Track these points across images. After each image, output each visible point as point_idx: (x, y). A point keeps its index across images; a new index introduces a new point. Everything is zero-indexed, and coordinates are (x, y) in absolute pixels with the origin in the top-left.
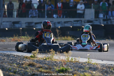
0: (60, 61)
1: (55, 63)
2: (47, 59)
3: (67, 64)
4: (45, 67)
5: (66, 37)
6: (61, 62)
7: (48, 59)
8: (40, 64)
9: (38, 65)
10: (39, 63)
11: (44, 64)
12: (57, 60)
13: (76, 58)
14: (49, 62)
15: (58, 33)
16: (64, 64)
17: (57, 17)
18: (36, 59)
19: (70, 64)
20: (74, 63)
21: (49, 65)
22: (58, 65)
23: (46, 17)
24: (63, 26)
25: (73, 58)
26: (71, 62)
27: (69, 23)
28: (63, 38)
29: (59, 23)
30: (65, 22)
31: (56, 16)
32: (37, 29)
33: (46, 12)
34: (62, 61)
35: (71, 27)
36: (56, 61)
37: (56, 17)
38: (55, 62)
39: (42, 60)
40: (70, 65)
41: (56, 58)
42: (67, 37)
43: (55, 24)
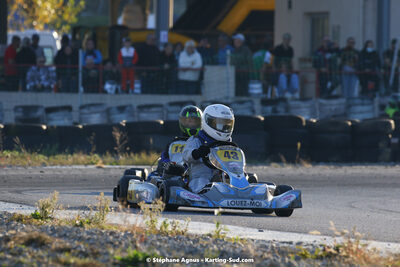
0: (126, 232)
1: (111, 238)
2: (86, 226)
3: (149, 241)
4: (79, 249)
5: (144, 156)
6: (132, 234)
7: (89, 223)
8: (62, 240)
9: (57, 243)
10: (60, 237)
11: (75, 238)
12: (118, 225)
13: (176, 221)
14: (92, 234)
15: (118, 142)
16: (139, 239)
17: (117, 91)
18: (49, 223)
19: (160, 240)
20: (170, 238)
21: (91, 244)
22: (120, 243)
23: (81, 89)
24: (136, 120)
25: (169, 221)
26: (160, 233)
27: (154, 109)
28: (136, 158)
29: (121, 109)
30: (142, 108)
31: (114, 87)
32: (52, 127)
33: (80, 75)
34: (134, 232)
35: (162, 122)
36: (114, 229)
37: (113, 92)
38: (112, 233)
39: (68, 226)
40: (158, 243)
41: (114, 222)
42: (148, 154)
43: (108, 112)
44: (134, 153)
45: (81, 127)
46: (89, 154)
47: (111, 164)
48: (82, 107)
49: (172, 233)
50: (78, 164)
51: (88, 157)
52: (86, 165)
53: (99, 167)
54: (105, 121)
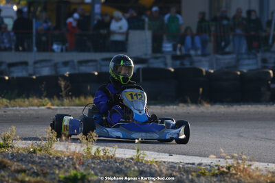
0: (68, 156)
1: (57, 161)
2: (38, 152)
3: (86, 164)
4: (32, 170)
5: (83, 99)
6: (72, 159)
7: (40, 150)
8: (20, 164)
9: (15, 166)
10: (18, 161)
11: (29, 162)
12: (62, 152)
13: (106, 148)
14: (42, 158)
15: (63, 89)
16: (78, 162)
17: (62, 50)
18: (10, 151)
19: (93, 163)
20: (102, 162)
21: (41, 166)
22: (64, 165)
23: (35, 49)
24: (76, 72)
25: (101, 148)
26: (94, 157)
27: (90, 64)
28: (77, 101)
29: (66, 64)
30: (81, 63)
31: (60, 47)
32: (13, 78)
33: (34, 39)
34: (75, 157)
35: (96, 73)
36: (59, 155)
37: (59, 50)
38: (57, 158)
39: (24, 153)
40: (93, 165)
41: (59, 149)
42: (85, 98)
43: (55, 66)
44: (76, 97)
45: (34, 77)
46: (41, 98)
47: (58, 106)
48: (36, 63)
49: (103, 157)
50: (32, 106)
51: (40, 100)
52: (39, 106)
53: (49, 108)
54: (53, 73)
